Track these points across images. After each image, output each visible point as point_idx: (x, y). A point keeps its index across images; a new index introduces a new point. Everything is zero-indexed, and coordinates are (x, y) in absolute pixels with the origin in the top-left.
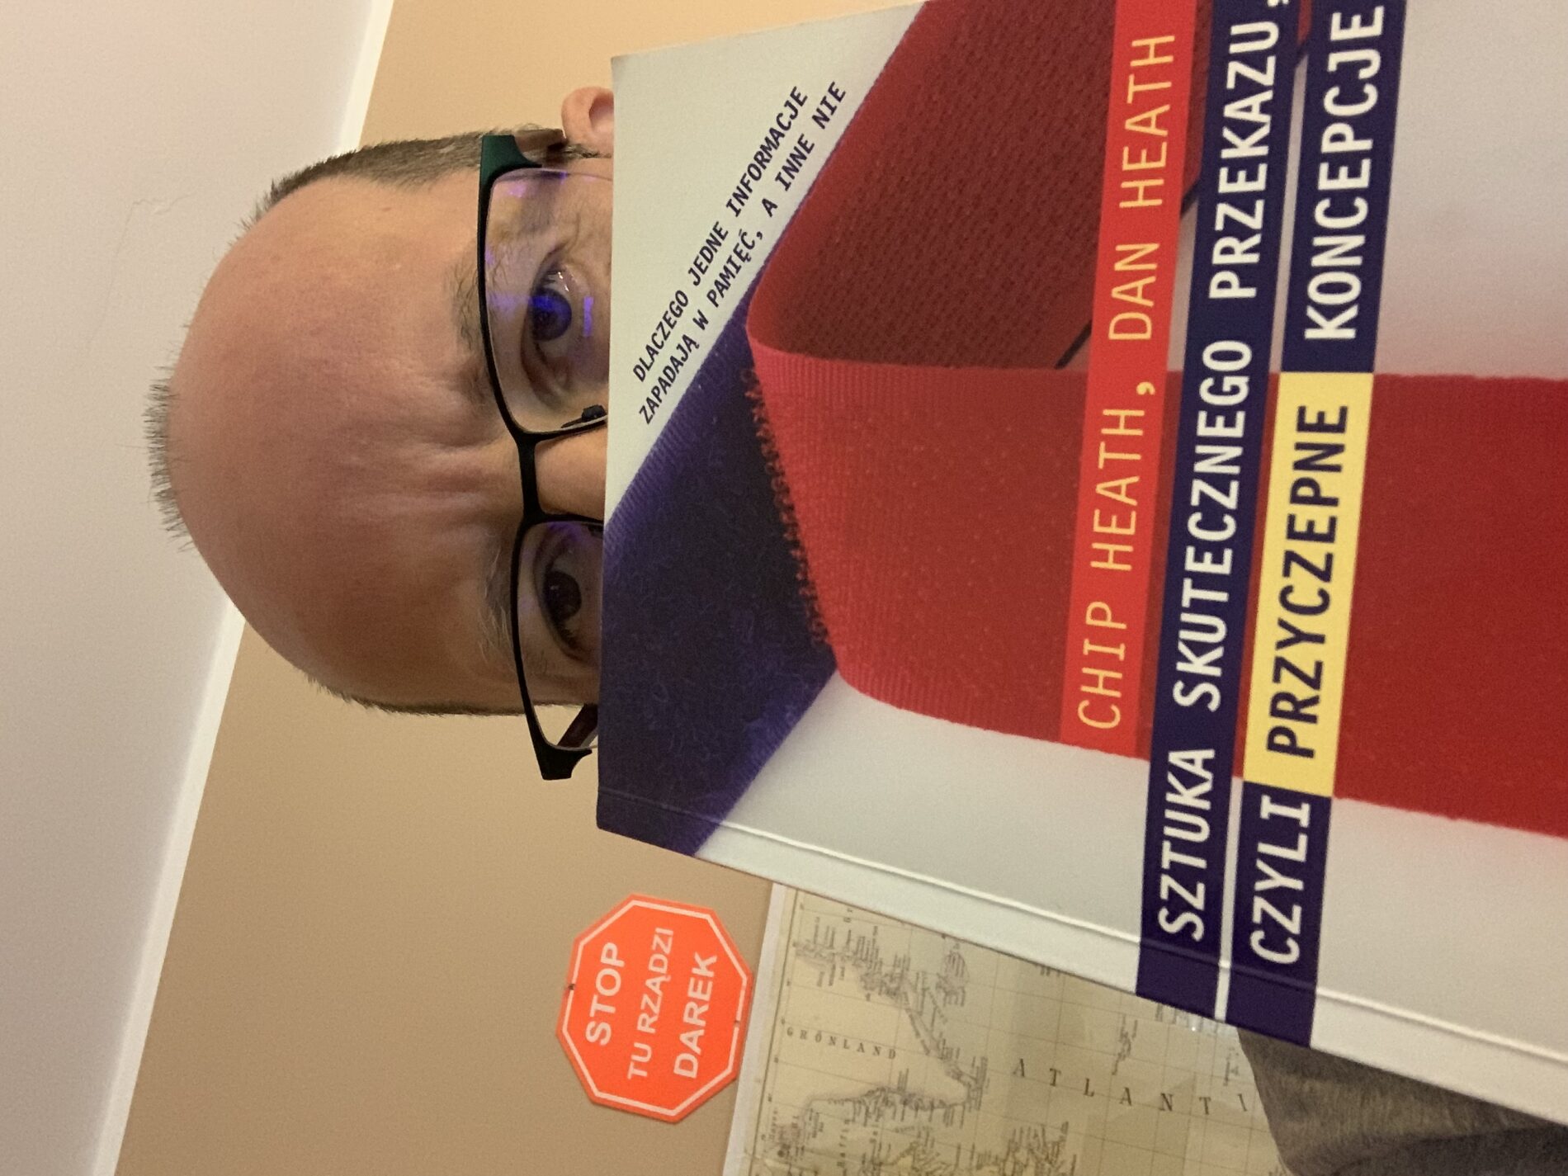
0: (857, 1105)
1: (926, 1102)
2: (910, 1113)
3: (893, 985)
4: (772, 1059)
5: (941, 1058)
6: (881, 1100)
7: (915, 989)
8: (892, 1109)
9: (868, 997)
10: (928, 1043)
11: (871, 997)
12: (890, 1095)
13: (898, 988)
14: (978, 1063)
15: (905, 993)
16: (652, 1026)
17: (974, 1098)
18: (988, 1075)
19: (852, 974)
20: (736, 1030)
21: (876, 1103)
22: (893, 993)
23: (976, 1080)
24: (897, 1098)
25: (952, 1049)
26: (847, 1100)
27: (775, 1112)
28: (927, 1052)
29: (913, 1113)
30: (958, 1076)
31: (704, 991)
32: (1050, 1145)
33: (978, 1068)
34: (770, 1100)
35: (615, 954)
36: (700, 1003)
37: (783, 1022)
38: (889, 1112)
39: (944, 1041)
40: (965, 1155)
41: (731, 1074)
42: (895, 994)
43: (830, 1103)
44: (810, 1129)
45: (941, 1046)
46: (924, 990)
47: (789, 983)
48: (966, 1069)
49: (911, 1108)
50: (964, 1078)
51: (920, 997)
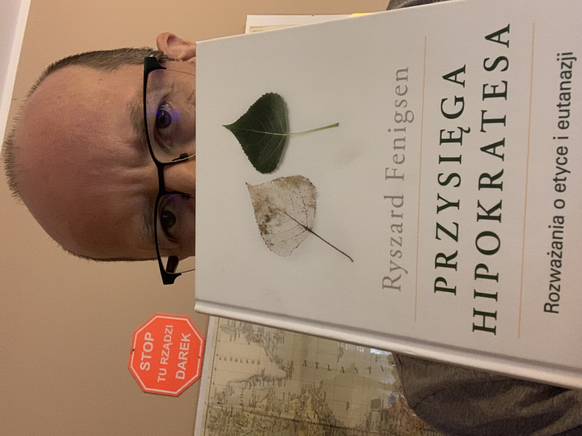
0: (246, 382)
1: (272, 378)
2: (266, 383)
3: (258, 338)
4: (213, 369)
5: (277, 363)
6: (255, 380)
7: (266, 339)
8: (259, 382)
9: (249, 344)
10: (271, 358)
11: (250, 344)
12: (258, 378)
13: (259, 339)
14: (290, 363)
15: (263, 341)
16: (166, 362)
17: (289, 376)
18: (294, 367)
19: (242, 336)
20: (199, 360)
21: (253, 381)
22: (258, 341)
23: (289, 369)
24: (261, 378)
25: (280, 359)
26: (242, 381)
27: (216, 388)
28: (272, 361)
29: (267, 383)
30: (283, 368)
31: (186, 347)
32: (316, 390)
33: (290, 365)
34: (214, 384)
35: (150, 337)
36: (184, 351)
37: (217, 355)
38: (258, 383)
39: (277, 357)
40: (286, 396)
41: (198, 376)
42: (259, 341)
43: (236, 383)
44: (229, 393)
45: (276, 359)
46: (269, 339)
47: (219, 341)
48: (286, 365)
49: (266, 382)
50: (285, 369)
51: (268, 342)
